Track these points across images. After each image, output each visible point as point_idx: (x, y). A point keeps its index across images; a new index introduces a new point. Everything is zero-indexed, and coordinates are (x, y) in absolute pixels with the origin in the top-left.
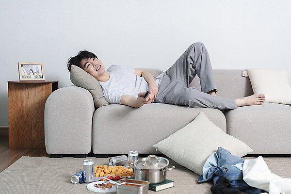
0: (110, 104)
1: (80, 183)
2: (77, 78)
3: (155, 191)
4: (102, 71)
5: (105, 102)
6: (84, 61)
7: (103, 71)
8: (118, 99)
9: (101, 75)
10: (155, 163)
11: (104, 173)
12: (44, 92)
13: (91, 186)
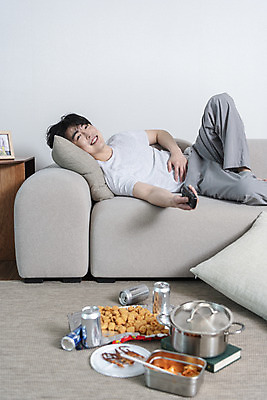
0: (115, 196)
1: (77, 348)
2: (64, 157)
3: (213, 372)
4: (100, 145)
5: (108, 194)
6: (71, 130)
7: (102, 145)
8: (128, 189)
9: (99, 151)
10: (208, 318)
11: (116, 324)
12: (14, 176)
13: (96, 359)
